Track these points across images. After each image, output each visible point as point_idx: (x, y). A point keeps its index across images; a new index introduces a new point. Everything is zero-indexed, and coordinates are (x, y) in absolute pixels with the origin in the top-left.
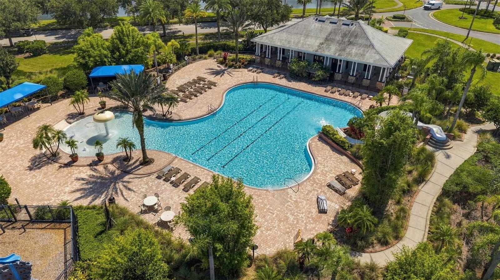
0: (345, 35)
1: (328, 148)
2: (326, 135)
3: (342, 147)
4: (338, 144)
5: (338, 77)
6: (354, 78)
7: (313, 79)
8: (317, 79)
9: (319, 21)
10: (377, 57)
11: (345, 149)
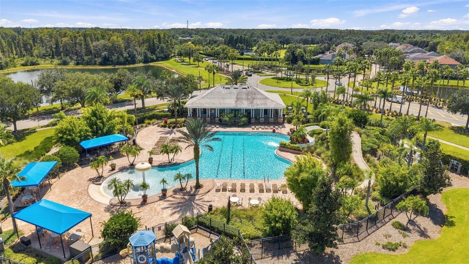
0: (248, 94)
1: (289, 153)
2: (283, 147)
3: (298, 150)
4: (295, 150)
5: (253, 120)
6: (263, 119)
7: (240, 124)
8: (242, 124)
9: (226, 88)
10: (274, 103)
11: (301, 151)
